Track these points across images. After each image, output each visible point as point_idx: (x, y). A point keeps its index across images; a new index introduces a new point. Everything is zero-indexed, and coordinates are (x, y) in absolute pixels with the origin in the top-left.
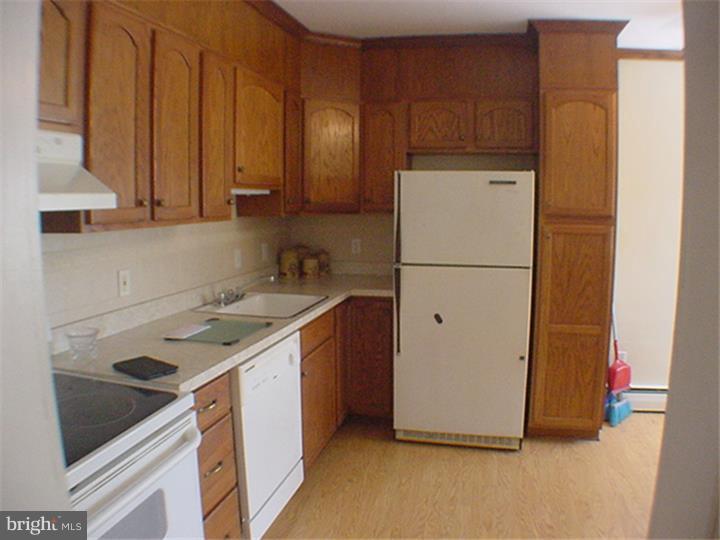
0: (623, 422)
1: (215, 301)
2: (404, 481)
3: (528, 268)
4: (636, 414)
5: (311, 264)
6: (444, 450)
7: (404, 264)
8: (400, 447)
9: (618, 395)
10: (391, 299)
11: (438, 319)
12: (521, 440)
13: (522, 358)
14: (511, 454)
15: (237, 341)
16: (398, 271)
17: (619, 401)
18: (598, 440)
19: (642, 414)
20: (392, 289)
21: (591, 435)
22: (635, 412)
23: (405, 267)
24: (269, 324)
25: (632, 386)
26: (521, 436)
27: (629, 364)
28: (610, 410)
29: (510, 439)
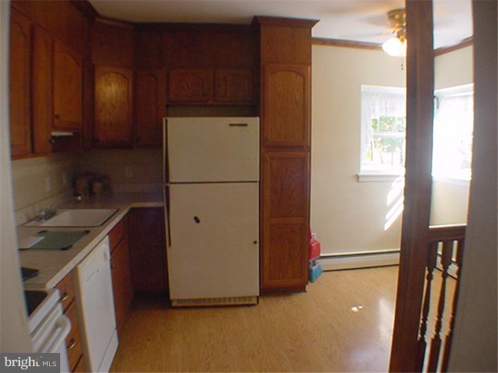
0: (318, 279)
1: (36, 217)
2: (186, 334)
3: (256, 182)
4: (325, 273)
5: (98, 186)
6: (207, 311)
7: (172, 183)
8: (176, 312)
9: (314, 262)
10: (163, 208)
11: (197, 220)
12: (258, 297)
13: (255, 242)
14: (253, 307)
15: (71, 246)
16: (167, 188)
17: (314, 265)
18: (306, 291)
19: (329, 273)
20: (163, 201)
21: (301, 289)
22: (324, 271)
23: (172, 185)
24: (87, 232)
25: (321, 255)
26: (258, 294)
27: (318, 241)
28: (310, 271)
29: (250, 298)
